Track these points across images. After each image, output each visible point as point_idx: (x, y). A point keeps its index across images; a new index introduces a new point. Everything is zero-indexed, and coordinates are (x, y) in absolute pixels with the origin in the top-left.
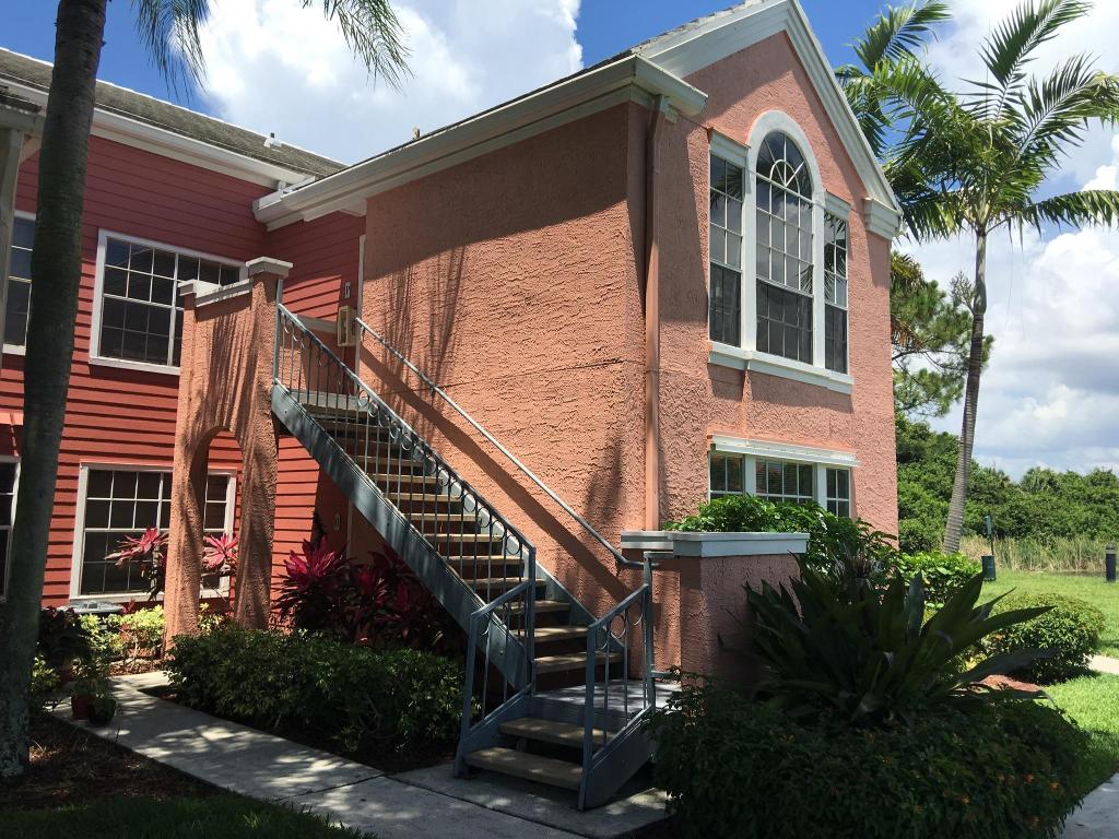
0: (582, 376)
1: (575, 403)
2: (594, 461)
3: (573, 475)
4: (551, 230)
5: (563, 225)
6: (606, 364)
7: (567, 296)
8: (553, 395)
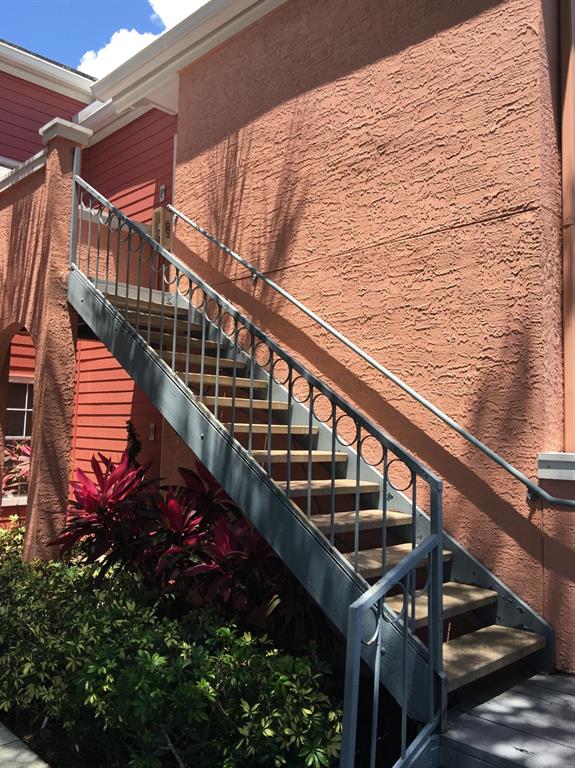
0: (466, 237)
1: (456, 275)
2: (487, 353)
3: (453, 373)
4: (415, 51)
5: (434, 40)
6: (506, 215)
7: (443, 132)
8: (421, 267)
